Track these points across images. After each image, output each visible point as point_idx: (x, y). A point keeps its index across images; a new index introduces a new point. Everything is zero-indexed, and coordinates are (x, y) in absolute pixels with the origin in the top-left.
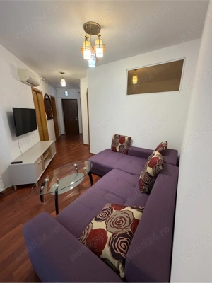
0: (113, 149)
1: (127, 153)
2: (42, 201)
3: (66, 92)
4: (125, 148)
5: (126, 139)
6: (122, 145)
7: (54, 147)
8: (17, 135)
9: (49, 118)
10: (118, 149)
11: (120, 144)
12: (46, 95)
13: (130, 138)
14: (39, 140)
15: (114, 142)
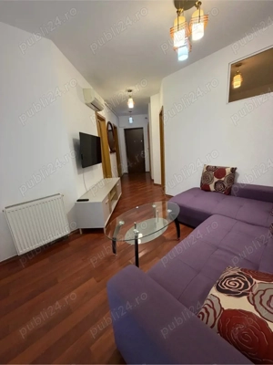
0: (205, 188)
1: (229, 192)
2: (114, 252)
3: (131, 119)
4: (226, 185)
5: (228, 171)
6: (220, 181)
7: (119, 184)
8: (83, 167)
9: (112, 151)
10: (212, 187)
11: (216, 180)
12: (109, 123)
13: (233, 170)
14: (102, 177)
15: (205, 177)
